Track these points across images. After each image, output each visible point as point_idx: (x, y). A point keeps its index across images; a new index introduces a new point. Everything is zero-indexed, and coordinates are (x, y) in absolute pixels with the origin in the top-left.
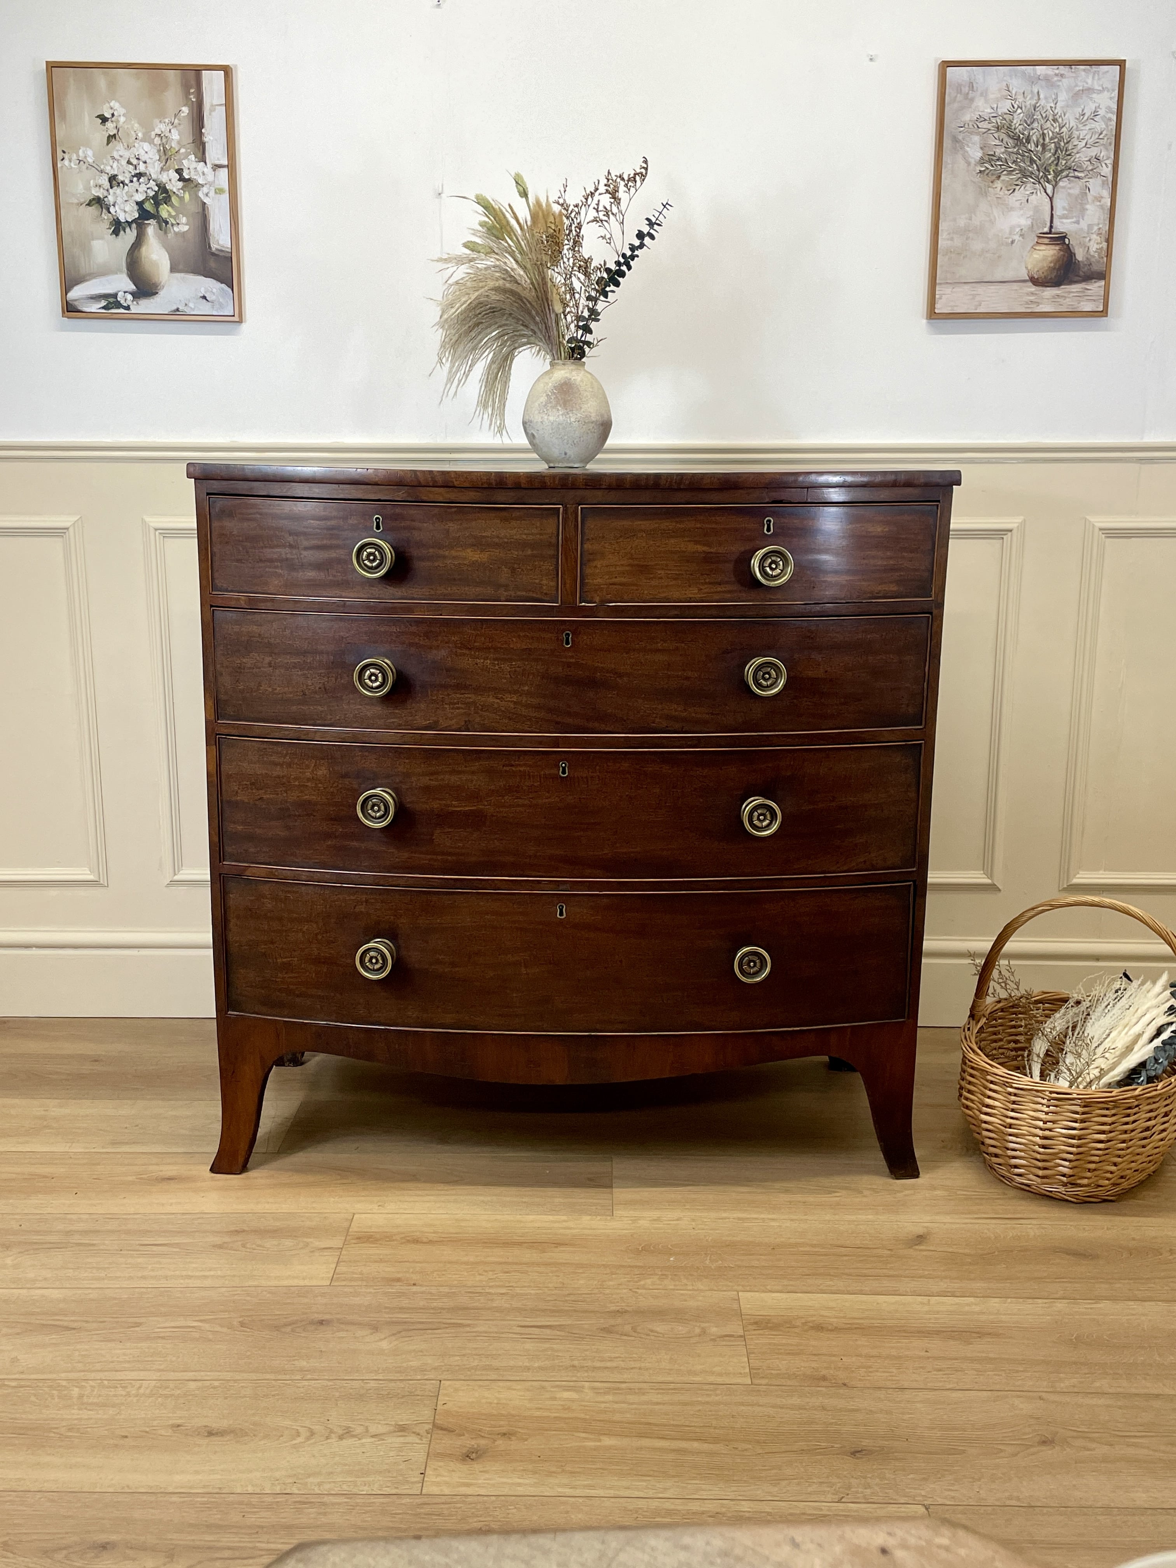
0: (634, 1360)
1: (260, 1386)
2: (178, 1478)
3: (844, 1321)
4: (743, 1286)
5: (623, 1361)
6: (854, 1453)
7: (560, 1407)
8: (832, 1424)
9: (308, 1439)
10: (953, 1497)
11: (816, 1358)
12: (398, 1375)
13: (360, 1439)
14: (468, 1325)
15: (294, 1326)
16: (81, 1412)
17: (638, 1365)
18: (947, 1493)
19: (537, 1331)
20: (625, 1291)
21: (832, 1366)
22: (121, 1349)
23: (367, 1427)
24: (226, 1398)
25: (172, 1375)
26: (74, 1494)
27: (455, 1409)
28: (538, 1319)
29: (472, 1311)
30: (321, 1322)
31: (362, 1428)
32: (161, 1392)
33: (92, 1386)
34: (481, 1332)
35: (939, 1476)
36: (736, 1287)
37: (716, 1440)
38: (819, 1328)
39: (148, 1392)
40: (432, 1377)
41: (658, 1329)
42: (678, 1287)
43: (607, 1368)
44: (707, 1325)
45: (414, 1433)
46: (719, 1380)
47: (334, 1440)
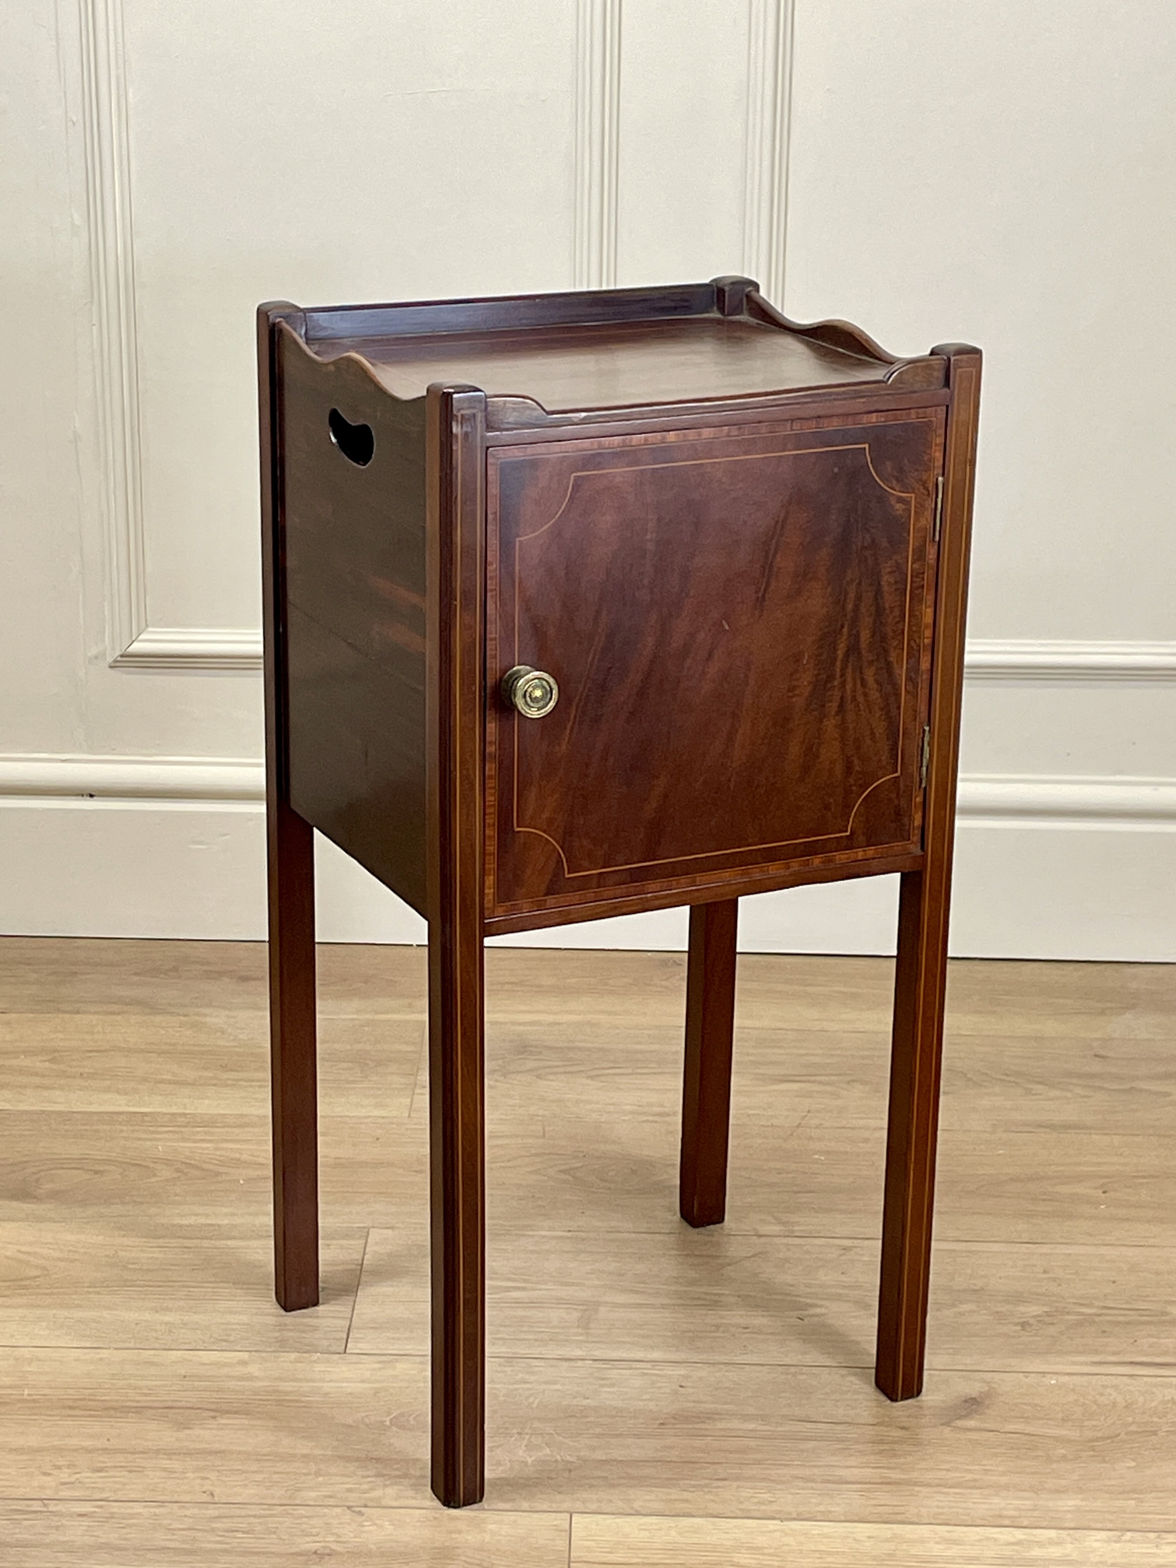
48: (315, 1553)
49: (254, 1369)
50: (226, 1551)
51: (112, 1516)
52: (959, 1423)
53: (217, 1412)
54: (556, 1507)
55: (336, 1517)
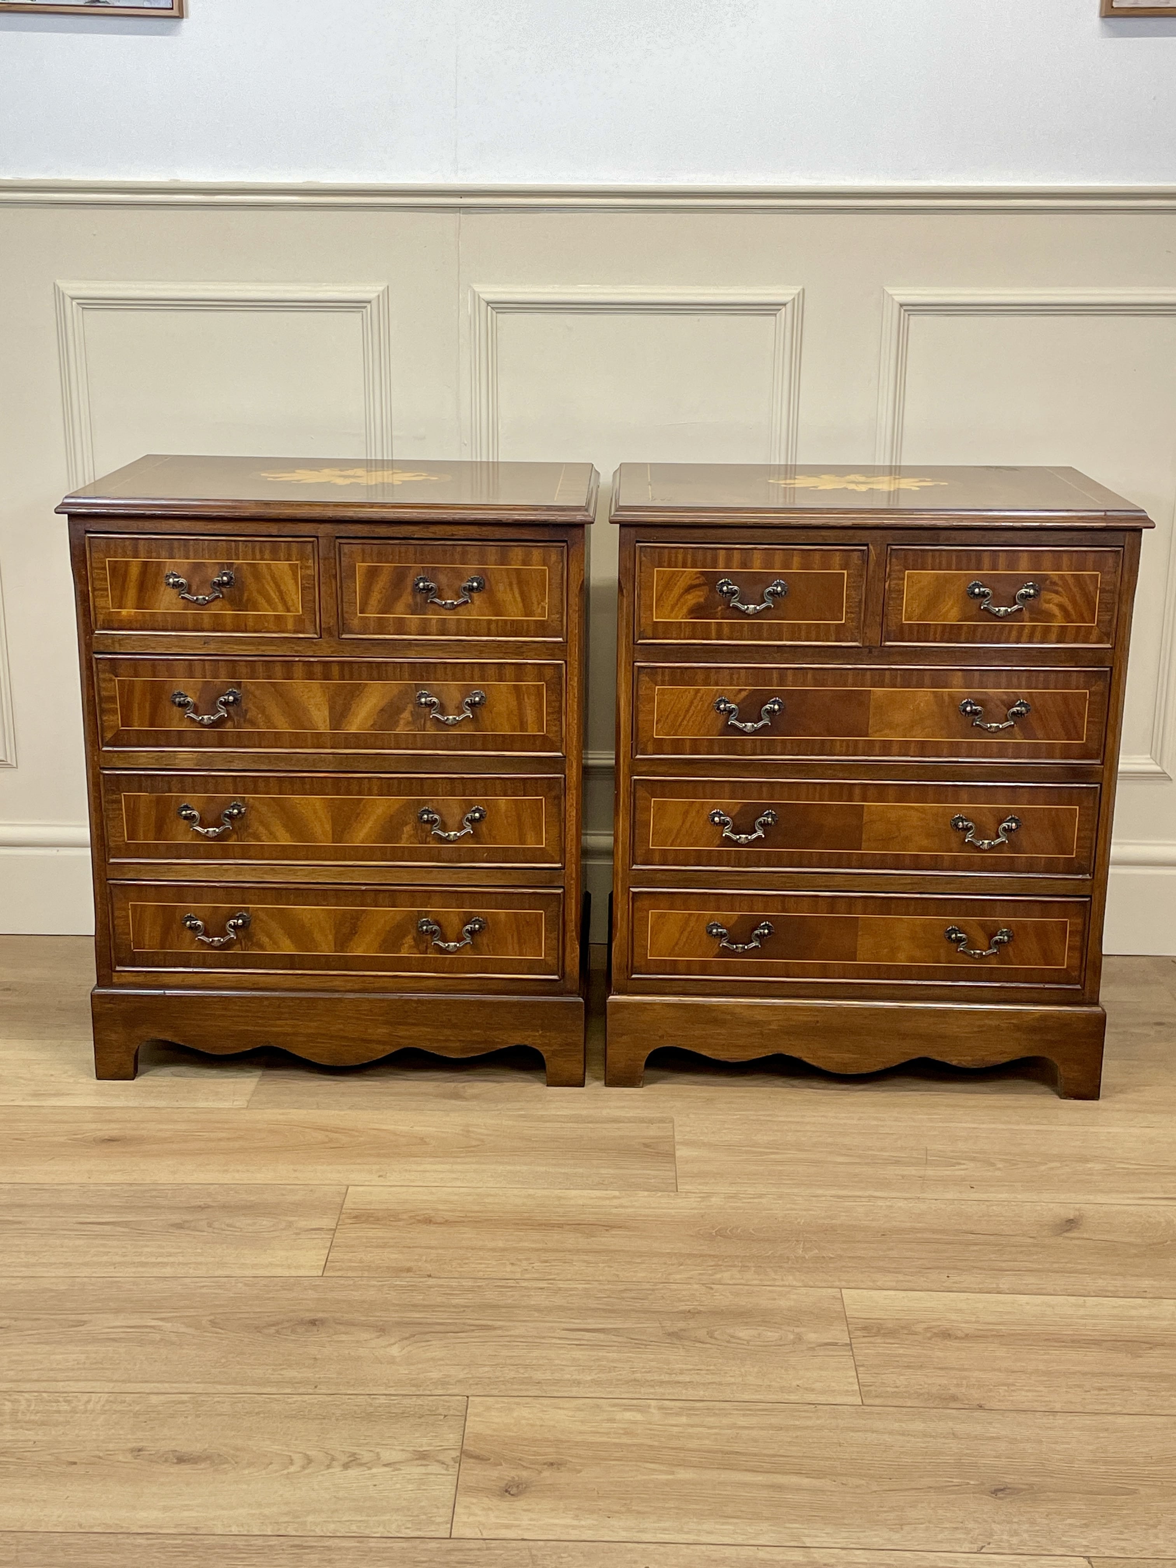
0: (713, 1374)
1: (240, 1402)
2: (142, 1514)
3: (976, 1326)
4: (846, 1281)
5: (697, 1374)
6: (996, 1492)
7: (622, 1432)
8: (966, 1455)
9: (304, 1468)
10: (1123, 1549)
11: (942, 1373)
12: (414, 1389)
13: (370, 1468)
14: (500, 1328)
15: (280, 1326)
16: (15, 1432)
17: (717, 1379)
18: (1115, 1543)
19: (588, 1335)
20: (696, 1286)
21: (964, 1382)
22: (62, 1353)
23: (378, 1453)
24: (198, 1416)
25: (130, 1387)
26: (13, 1534)
27: (489, 1432)
28: (589, 1321)
29: (504, 1310)
30: (313, 1322)
31: (371, 1454)
32: (115, 1407)
33: (28, 1400)
34: (516, 1336)
35: (1104, 1521)
36: (837, 1283)
37: (820, 1474)
38: (946, 1335)
39: (99, 1407)
40: (456, 1391)
41: (741, 1334)
42: (766, 1283)
43: (679, 1383)
44: (803, 1329)
45: (438, 1461)
46: (822, 1399)
47: (337, 1470)
48: (689, 1311)
49: (624, 1202)
50: (633, 1310)
51: (560, 1289)
52: (1066, 1234)
53: (609, 1227)
54: (830, 1284)
55: (696, 1290)
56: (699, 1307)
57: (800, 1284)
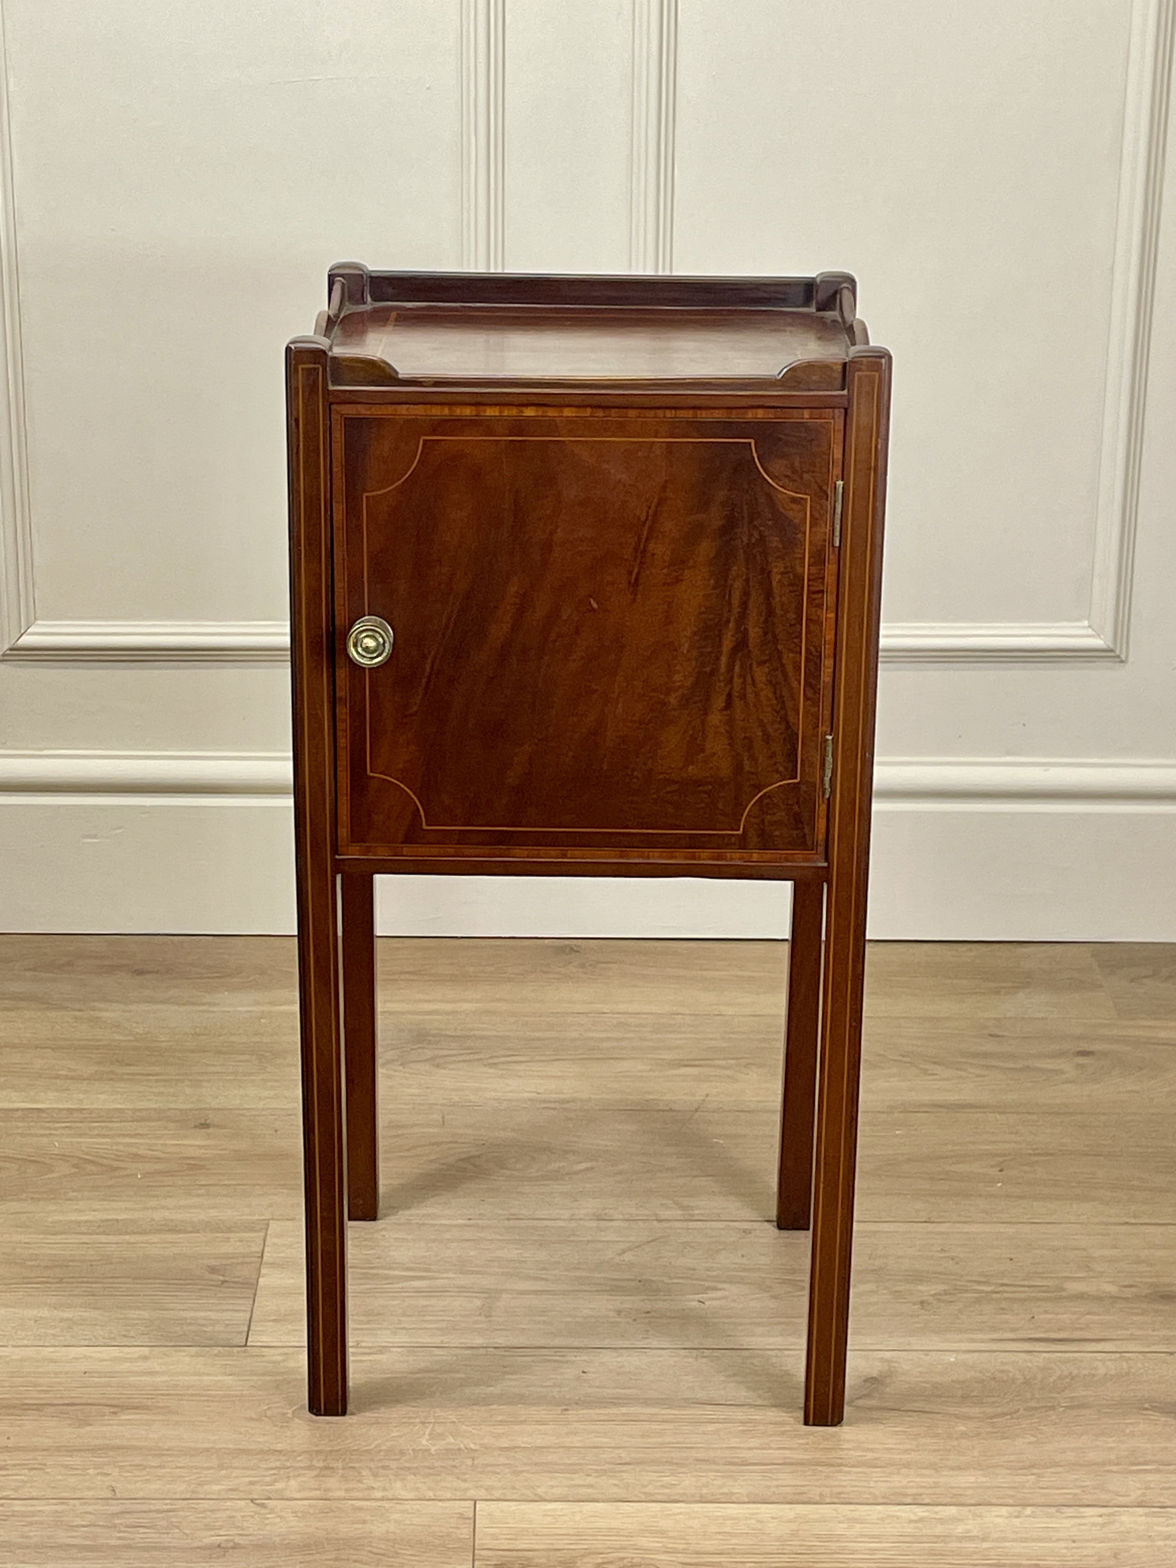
48: (219, 1546)
49: (154, 1365)
50: (129, 1547)
51: (14, 1514)
52: (860, 1402)
53: (118, 1408)
54: (459, 1494)
55: (240, 1510)
56: (237, 1539)
57: (411, 1495)
